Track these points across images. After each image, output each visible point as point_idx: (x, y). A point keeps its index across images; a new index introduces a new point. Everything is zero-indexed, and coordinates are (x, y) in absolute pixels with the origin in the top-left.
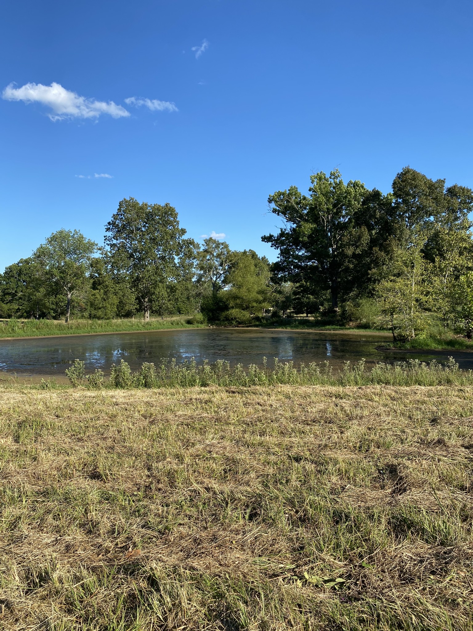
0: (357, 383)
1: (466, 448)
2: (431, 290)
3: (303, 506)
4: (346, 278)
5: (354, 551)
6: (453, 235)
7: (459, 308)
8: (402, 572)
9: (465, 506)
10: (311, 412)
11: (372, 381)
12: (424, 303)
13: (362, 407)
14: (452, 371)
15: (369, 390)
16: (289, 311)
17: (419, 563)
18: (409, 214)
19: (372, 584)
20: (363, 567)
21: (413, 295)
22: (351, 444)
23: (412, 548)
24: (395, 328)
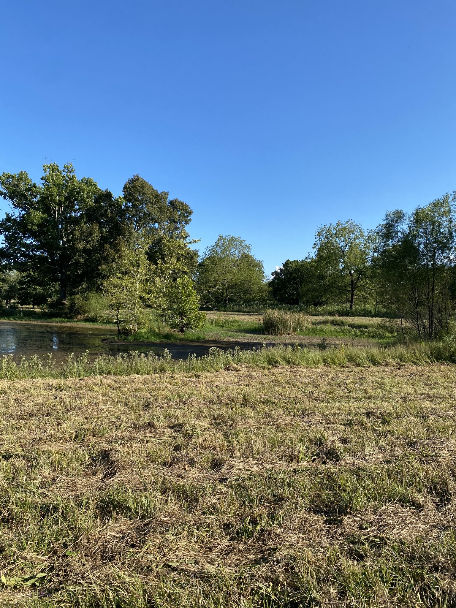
0: (79, 375)
1: (172, 428)
2: (153, 289)
3: (8, 506)
4: (76, 272)
5: (59, 542)
6: (172, 242)
7: (175, 306)
8: (104, 552)
9: (165, 480)
10: (28, 406)
11: (95, 372)
12: (147, 300)
13: (81, 398)
14: (166, 361)
15: (90, 381)
16: (13, 301)
17: (121, 539)
18: (137, 219)
19: (75, 571)
20: (67, 556)
21: (137, 292)
22: (67, 434)
23: (115, 527)
24: (120, 322)
